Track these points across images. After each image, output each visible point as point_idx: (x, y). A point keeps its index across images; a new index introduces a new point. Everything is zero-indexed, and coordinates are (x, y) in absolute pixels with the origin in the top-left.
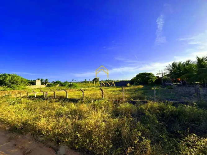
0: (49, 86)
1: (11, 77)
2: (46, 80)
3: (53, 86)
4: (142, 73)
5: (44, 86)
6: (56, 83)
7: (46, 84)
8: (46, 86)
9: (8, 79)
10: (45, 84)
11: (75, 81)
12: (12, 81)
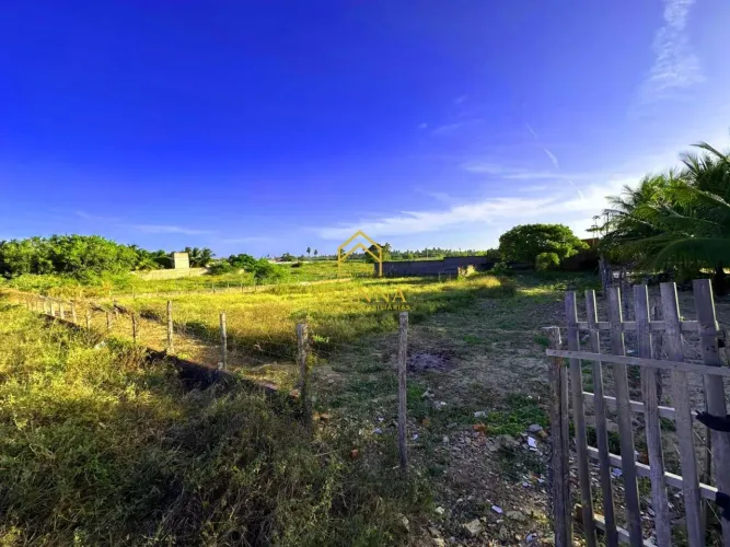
0: (214, 271)
1: (85, 245)
2: (206, 253)
3: (226, 272)
4: (525, 227)
5: (199, 272)
6: (236, 263)
7: (208, 266)
8: (206, 271)
9: (75, 252)
10: (202, 265)
11: (316, 253)
12: (89, 258)
